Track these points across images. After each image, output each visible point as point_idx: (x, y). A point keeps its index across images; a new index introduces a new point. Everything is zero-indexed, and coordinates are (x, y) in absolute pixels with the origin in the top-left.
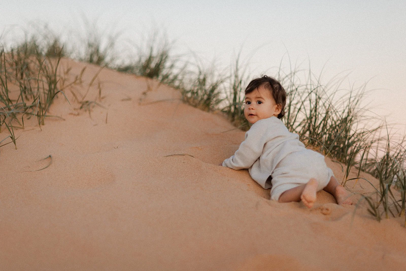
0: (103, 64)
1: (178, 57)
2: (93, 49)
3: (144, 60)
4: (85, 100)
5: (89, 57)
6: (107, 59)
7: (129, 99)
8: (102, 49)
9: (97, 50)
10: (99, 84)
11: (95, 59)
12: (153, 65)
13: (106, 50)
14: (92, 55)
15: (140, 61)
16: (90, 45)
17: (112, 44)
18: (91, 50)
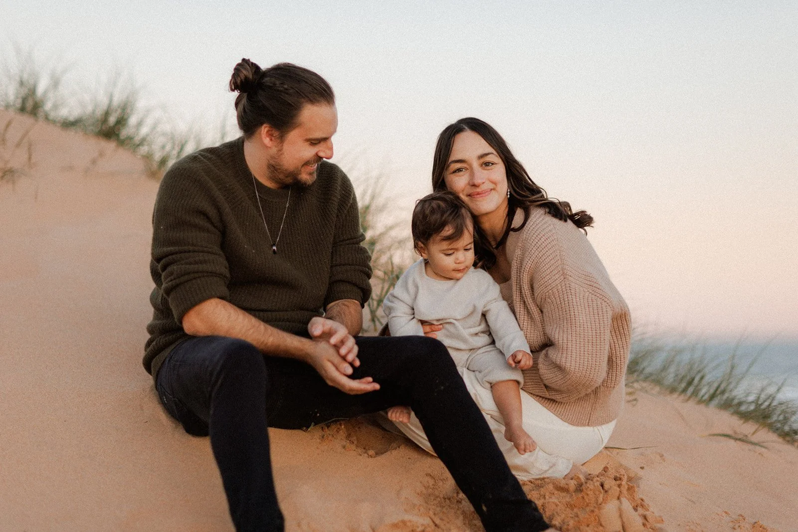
0: (41, 114)
1: (148, 111)
2: (26, 91)
3: (99, 113)
4: (9, 166)
5: (19, 101)
6: (48, 106)
7: (71, 168)
8: (40, 90)
9: (33, 91)
10: (30, 145)
11: (29, 105)
12: (112, 120)
13: (46, 92)
14: (24, 100)
15: (94, 112)
16: (22, 83)
17: (55, 83)
18: (24, 91)
